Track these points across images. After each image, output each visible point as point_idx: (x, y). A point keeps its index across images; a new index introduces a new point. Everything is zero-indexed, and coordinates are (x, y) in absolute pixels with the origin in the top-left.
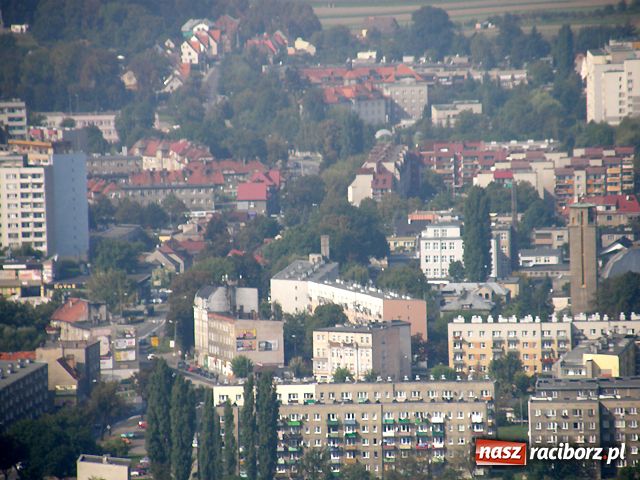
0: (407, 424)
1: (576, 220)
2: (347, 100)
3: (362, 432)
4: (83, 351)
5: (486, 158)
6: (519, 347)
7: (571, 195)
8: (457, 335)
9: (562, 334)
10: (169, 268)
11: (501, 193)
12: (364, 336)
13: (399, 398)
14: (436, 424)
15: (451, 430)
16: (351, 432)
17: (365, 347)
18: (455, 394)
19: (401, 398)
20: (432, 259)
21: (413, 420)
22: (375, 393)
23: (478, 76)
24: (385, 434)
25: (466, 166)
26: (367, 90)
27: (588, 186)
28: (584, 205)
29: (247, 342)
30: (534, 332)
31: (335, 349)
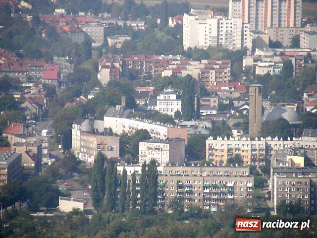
0: (215, 187)
1: (253, 92)
2: (66, 32)
3: (193, 190)
4: (36, 148)
5: (156, 63)
6: (240, 152)
7: (208, 82)
8: (210, 145)
9: (261, 146)
10: (33, 110)
11: (178, 80)
12: (166, 145)
13: (203, 175)
14: (229, 187)
15: (237, 190)
16: (188, 190)
17: (166, 150)
18: (231, 173)
19: (204, 174)
20: (162, 110)
21: (219, 185)
22: (192, 172)
23: (120, 23)
24: (204, 191)
25: (146, 66)
26: (75, 27)
27: (216, 77)
29: (102, 147)
30: (248, 145)
31: (150, 151)
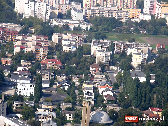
1: (85, 104)
7: (39, 54)
20: (21, 89)
25: (2, 34)
27: (43, 52)
28: (88, 101)
